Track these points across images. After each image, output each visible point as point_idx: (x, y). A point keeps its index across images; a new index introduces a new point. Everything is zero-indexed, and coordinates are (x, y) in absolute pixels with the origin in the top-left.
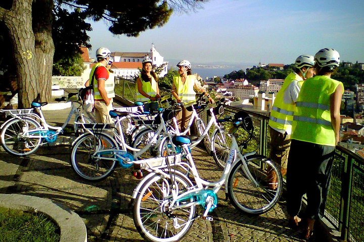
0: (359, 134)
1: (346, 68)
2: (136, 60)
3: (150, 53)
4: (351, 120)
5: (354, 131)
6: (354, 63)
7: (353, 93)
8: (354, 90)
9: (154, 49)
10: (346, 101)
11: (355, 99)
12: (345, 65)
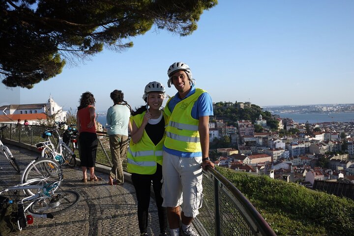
0: (244, 162)
1: (229, 108)
2: (33, 111)
3: (47, 104)
4: (236, 152)
5: (239, 161)
6: (234, 103)
7: (236, 128)
8: (236, 125)
9: (51, 100)
10: (231, 136)
11: (238, 133)
12: (227, 105)
